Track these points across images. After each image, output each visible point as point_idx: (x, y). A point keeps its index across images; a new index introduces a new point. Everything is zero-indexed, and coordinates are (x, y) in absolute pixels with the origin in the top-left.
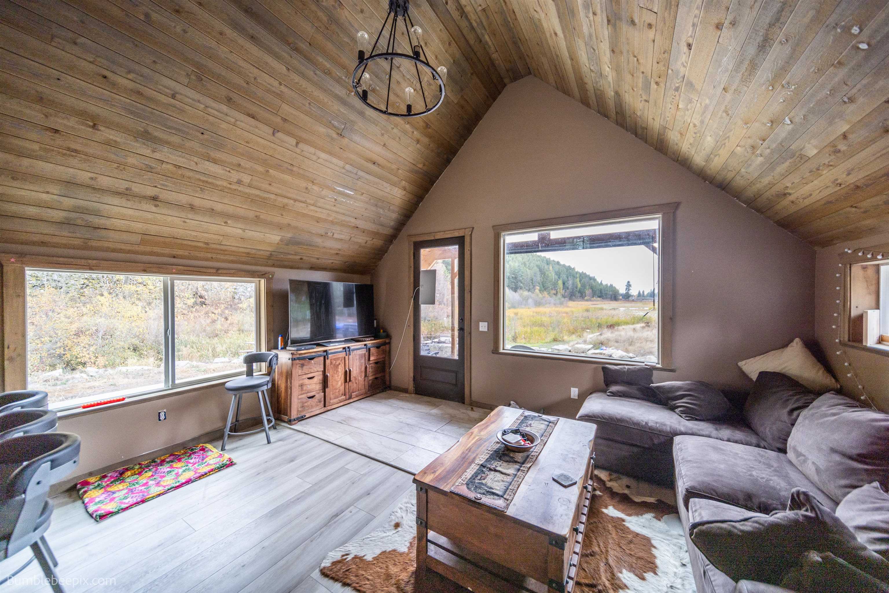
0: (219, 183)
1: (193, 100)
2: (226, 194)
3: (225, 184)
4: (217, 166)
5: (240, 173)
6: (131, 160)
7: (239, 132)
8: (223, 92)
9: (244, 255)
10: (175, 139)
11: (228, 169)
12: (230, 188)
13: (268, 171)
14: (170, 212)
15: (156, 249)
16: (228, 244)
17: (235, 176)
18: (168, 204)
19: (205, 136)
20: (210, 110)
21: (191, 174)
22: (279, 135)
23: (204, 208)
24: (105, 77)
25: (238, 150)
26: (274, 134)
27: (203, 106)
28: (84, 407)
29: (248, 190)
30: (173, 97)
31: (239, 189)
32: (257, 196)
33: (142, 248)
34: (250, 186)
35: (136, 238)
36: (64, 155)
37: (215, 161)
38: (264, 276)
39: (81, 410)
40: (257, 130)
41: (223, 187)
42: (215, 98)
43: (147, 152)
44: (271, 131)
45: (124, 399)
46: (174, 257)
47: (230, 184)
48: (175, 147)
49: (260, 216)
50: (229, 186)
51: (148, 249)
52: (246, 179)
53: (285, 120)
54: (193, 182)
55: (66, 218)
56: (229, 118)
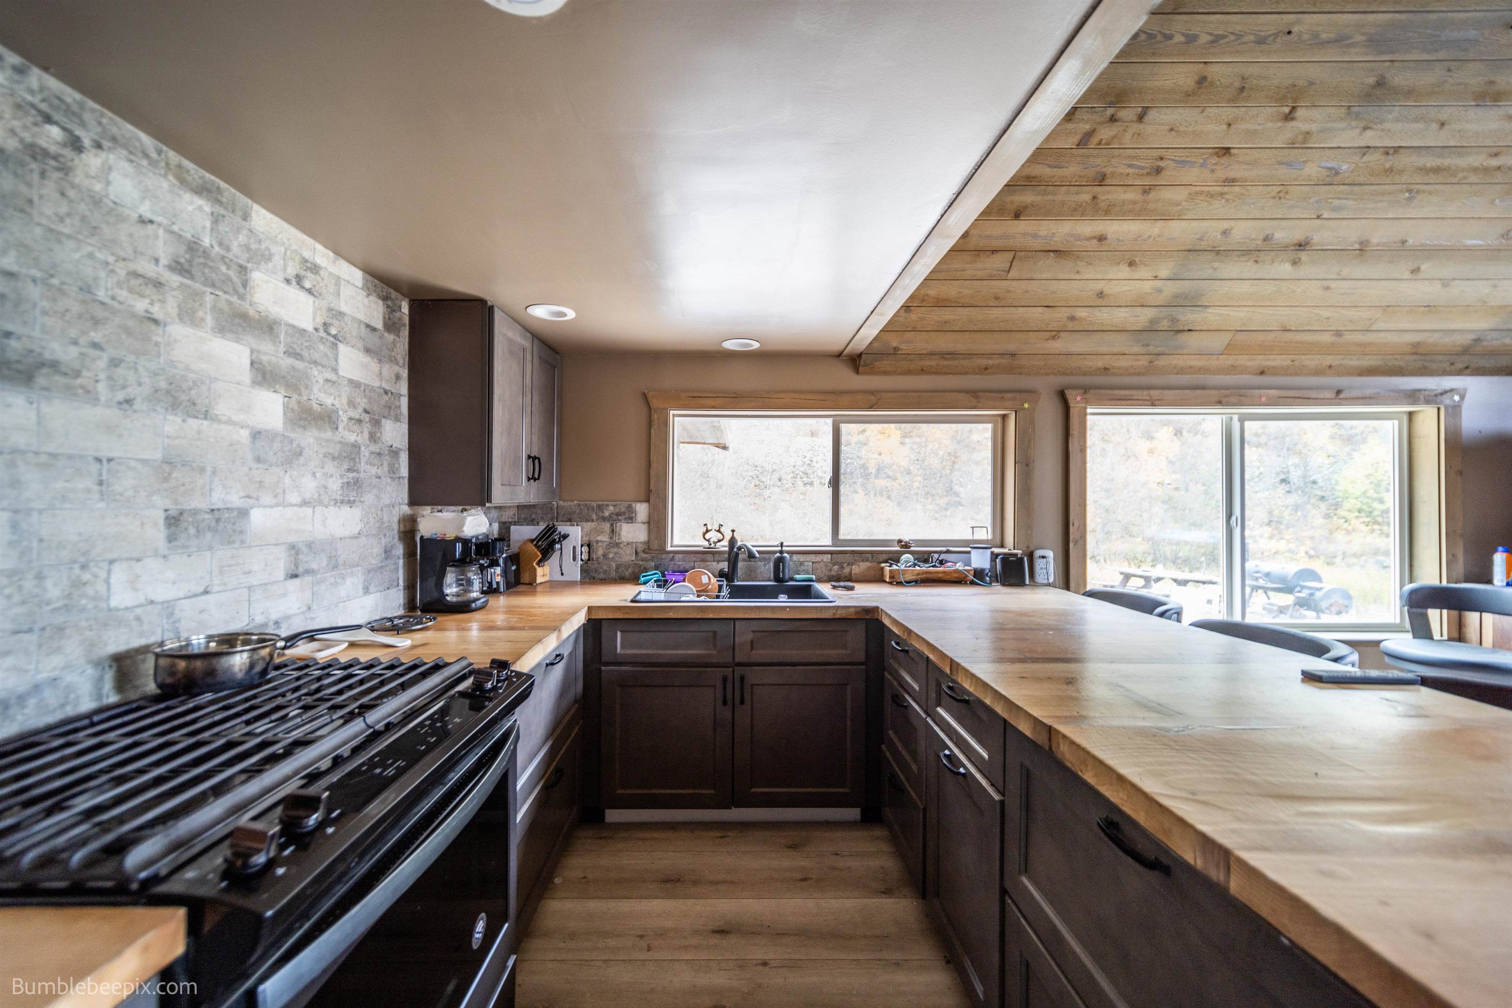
38: (1439, 398)
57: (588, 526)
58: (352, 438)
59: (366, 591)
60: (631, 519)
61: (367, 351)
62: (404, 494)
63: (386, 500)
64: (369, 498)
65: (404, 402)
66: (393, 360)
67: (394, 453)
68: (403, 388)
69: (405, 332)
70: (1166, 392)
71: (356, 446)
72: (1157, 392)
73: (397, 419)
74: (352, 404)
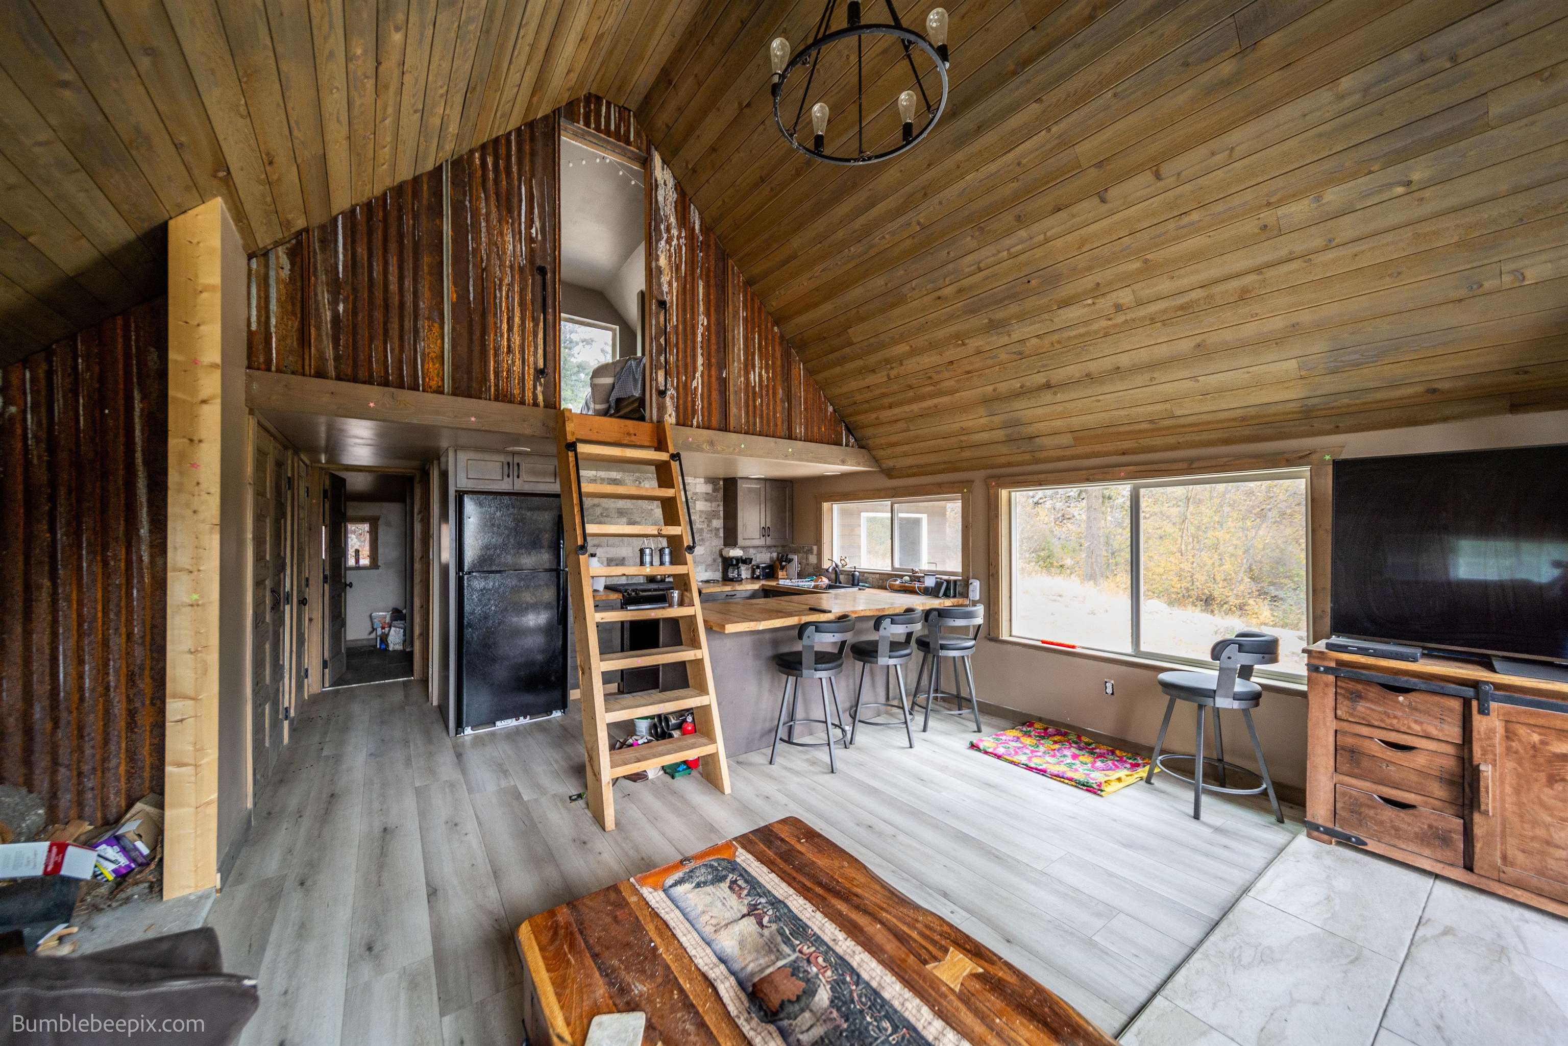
0: (1095, 327)
1: (994, 255)
2: (1117, 336)
3: (1104, 323)
4: (1074, 306)
5: (1109, 295)
6: (1003, 356)
7: (1059, 243)
8: (1008, 218)
9: (1235, 424)
10: (1014, 309)
11: (1090, 301)
12: (1115, 326)
13: (1146, 261)
14: (1073, 395)
15: (1097, 448)
16: (1186, 412)
17: (1105, 304)
18: (1064, 385)
19: (1033, 282)
20: (1013, 250)
21: (1056, 337)
22: (1112, 193)
23: (1105, 372)
24: (939, 298)
25: (1080, 266)
26: (1103, 201)
27: (1005, 253)
28: (1043, 642)
29: (1143, 312)
30: (980, 270)
31: (1128, 318)
32: (1165, 311)
33: (1080, 450)
34: (1140, 304)
35: (1067, 440)
36: (967, 379)
37: (1066, 303)
38: (1306, 459)
39: (1040, 644)
40: (1078, 219)
41: (1104, 328)
42: (1009, 233)
43: (1005, 340)
44: (1096, 200)
45: (1073, 647)
46: (1124, 454)
47: (1109, 319)
48: (1021, 317)
49: (1204, 341)
50: (1110, 323)
51: (1088, 449)
52: (1125, 297)
53: (1100, 165)
54: (1066, 344)
55: (1007, 436)
56: (1036, 240)
57: (800, 555)
58: (701, 527)
59: (706, 571)
60: (812, 553)
61: (706, 500)
62: (722, 542)
63: (714, 544)
64: (707, 544)
65: (722, 513)
66: (716, 501)
67: (717, 530)
68: (721, 508)
69: (721, 492)
70: (1049, 475)
71: (702, 529)
72: (1043, 476)
73: (718, 518)
74: (700, 517)
